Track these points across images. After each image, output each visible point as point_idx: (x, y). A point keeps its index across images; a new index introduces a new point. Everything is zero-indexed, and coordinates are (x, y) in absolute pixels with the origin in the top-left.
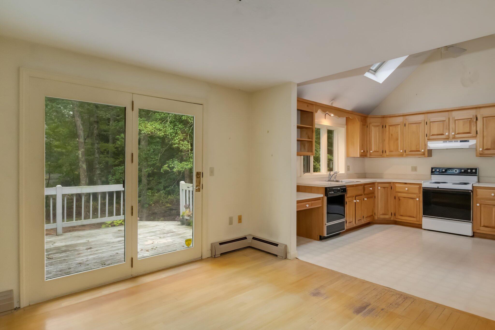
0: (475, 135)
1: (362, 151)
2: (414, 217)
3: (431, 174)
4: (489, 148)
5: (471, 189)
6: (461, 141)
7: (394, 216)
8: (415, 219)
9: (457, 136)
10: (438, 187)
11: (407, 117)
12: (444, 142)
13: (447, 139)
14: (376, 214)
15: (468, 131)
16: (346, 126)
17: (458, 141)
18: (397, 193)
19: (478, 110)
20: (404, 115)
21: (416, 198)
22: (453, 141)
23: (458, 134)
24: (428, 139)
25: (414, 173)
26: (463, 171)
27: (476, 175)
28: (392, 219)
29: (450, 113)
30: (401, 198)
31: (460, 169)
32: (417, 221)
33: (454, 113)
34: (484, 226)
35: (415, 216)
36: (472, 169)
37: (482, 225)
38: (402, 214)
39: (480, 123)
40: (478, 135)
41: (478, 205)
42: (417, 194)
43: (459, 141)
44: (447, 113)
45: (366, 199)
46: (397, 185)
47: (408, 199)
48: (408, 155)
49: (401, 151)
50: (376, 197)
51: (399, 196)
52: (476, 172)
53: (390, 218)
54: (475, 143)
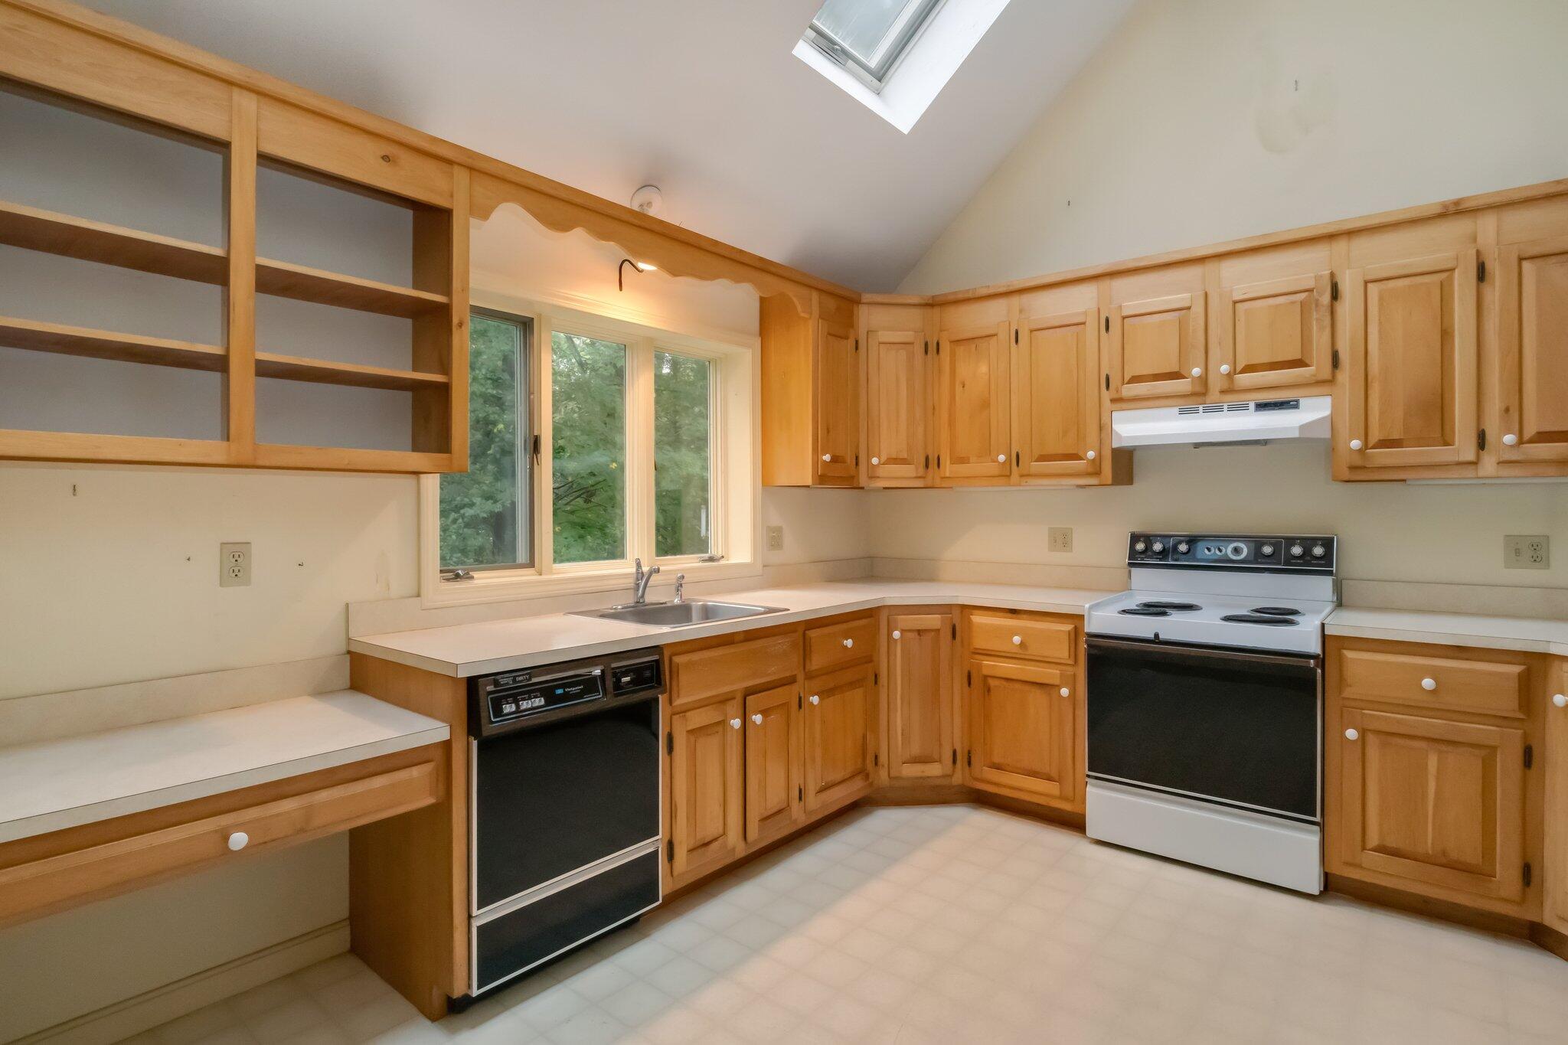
0: (1326, 372)
1: (827, 458)
2: (1050, 779)
3: (1131, 565)
4: (1395, 436)
5: (1315, 648)
6: (1262, 406)
7: (966, 763)
8: (1053, 788)
9: (1244, 379)
10: (1157, 635)
11: (1026, 299)
12: (1182, 412)
13: (1199, 397)
14: (883, 759)
15: (1294, 354)
16: (757, 342)
17: (1245, 408)
18: (977, 656)
19: (1341, 246)
20: (1011, 288)
21: (1059, 687)
22: (1225, 407)
23: (1250, 368)
24: (1113, 401)
25: (1060, 557)
26: (1267, 550)
27: (1330, 573)
28: (957, 779)
29: (1210, 267)
30: (992, 682)
31: (1257, 542)
32: (1062, 797)
33: (1230, 270)
34: (1381, 849)
35: (1054, 774)
36: (1308, 543)
37: (1373, 840)
38: (997, 760)
39: (1349, 308)
40: (1344, 376)
41: (1351, 734)
42: (1064, 668)
43: (1252, 406)
44: (1193, 273)
45: (815, 700)
46: (978, 619)
47: (1027, 688)
48: (1028, 475)
49: (1002, 458)
50: (883, 680)
51: (985, 672)
52: (1327, 558)
53: (950, 776)
54: (1327, 412)
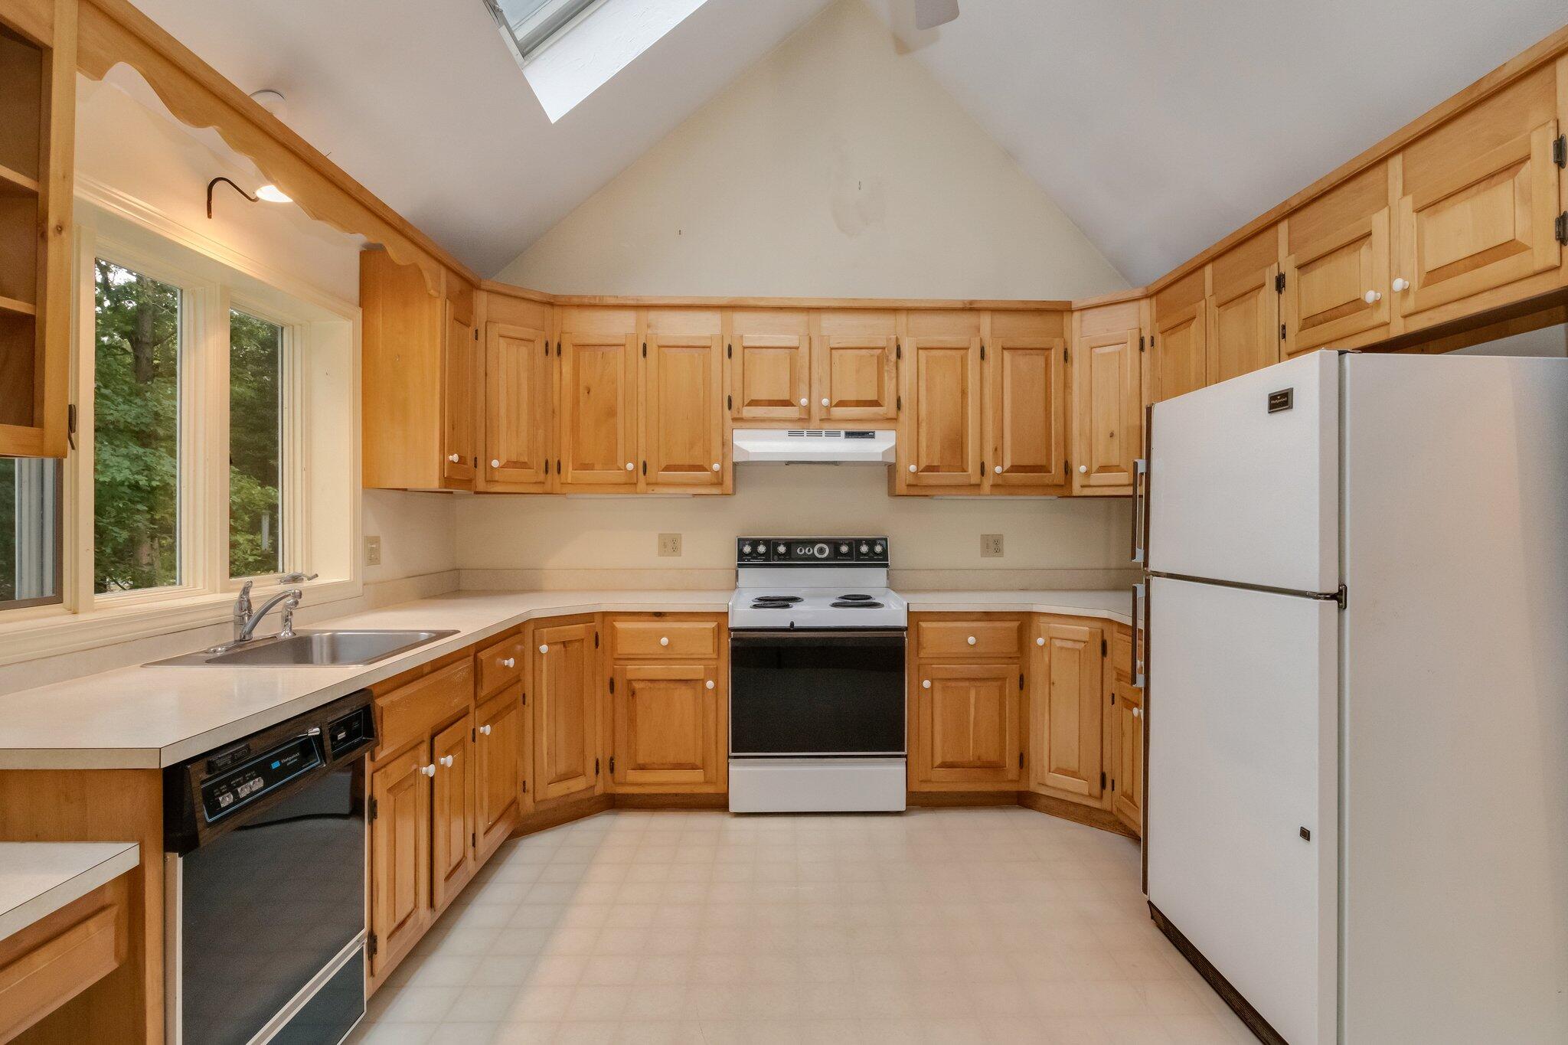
0: (892, 413)
1: (455, 458)
2: (694, 767)
3: (740, 566)
4: (936, 464)
5: (903, 623)
6: (850, 435)
7: (608, 771)
8: (697, 776)
9: (839, 412)
10: (792, 624)
11: (653, 316)
12: (791, 434)
13: (804, 423)
14: (529, 785)
15: (873, 396)
16: (358, 313)
17: (837, 434)
18: (622, 662)
19: (902, 318)
20: (641, 303)
21: (703, 681)
22: (824, 433)
23: (841, 404)
24: (734, 420)
25: (671, 561)
26: (844, 549)
27: (886, 566)
28: (599, 790)
29: (813, 316)
30: (637, 686)
31: (835, 544)
32: (706, 782)
33: (829, 322)
34: (945, 765)
35: (699, 762)
36: (871, 543)
37: (938, 761)
38: (641, 760)
39: (907, 365)
40: (906, 415)
41: (927, 684)
42: (706, 662)
43: (843, 433)
44: (799, 319)
45: (487, 729)
46: (621, 625)
47: (672, 685)
48: (656, 484)
49: (630, 466)
50: (529, 699)
51: (630, 676)
52: (884, 554)
53: (593, 787)
54: (893, 444)
